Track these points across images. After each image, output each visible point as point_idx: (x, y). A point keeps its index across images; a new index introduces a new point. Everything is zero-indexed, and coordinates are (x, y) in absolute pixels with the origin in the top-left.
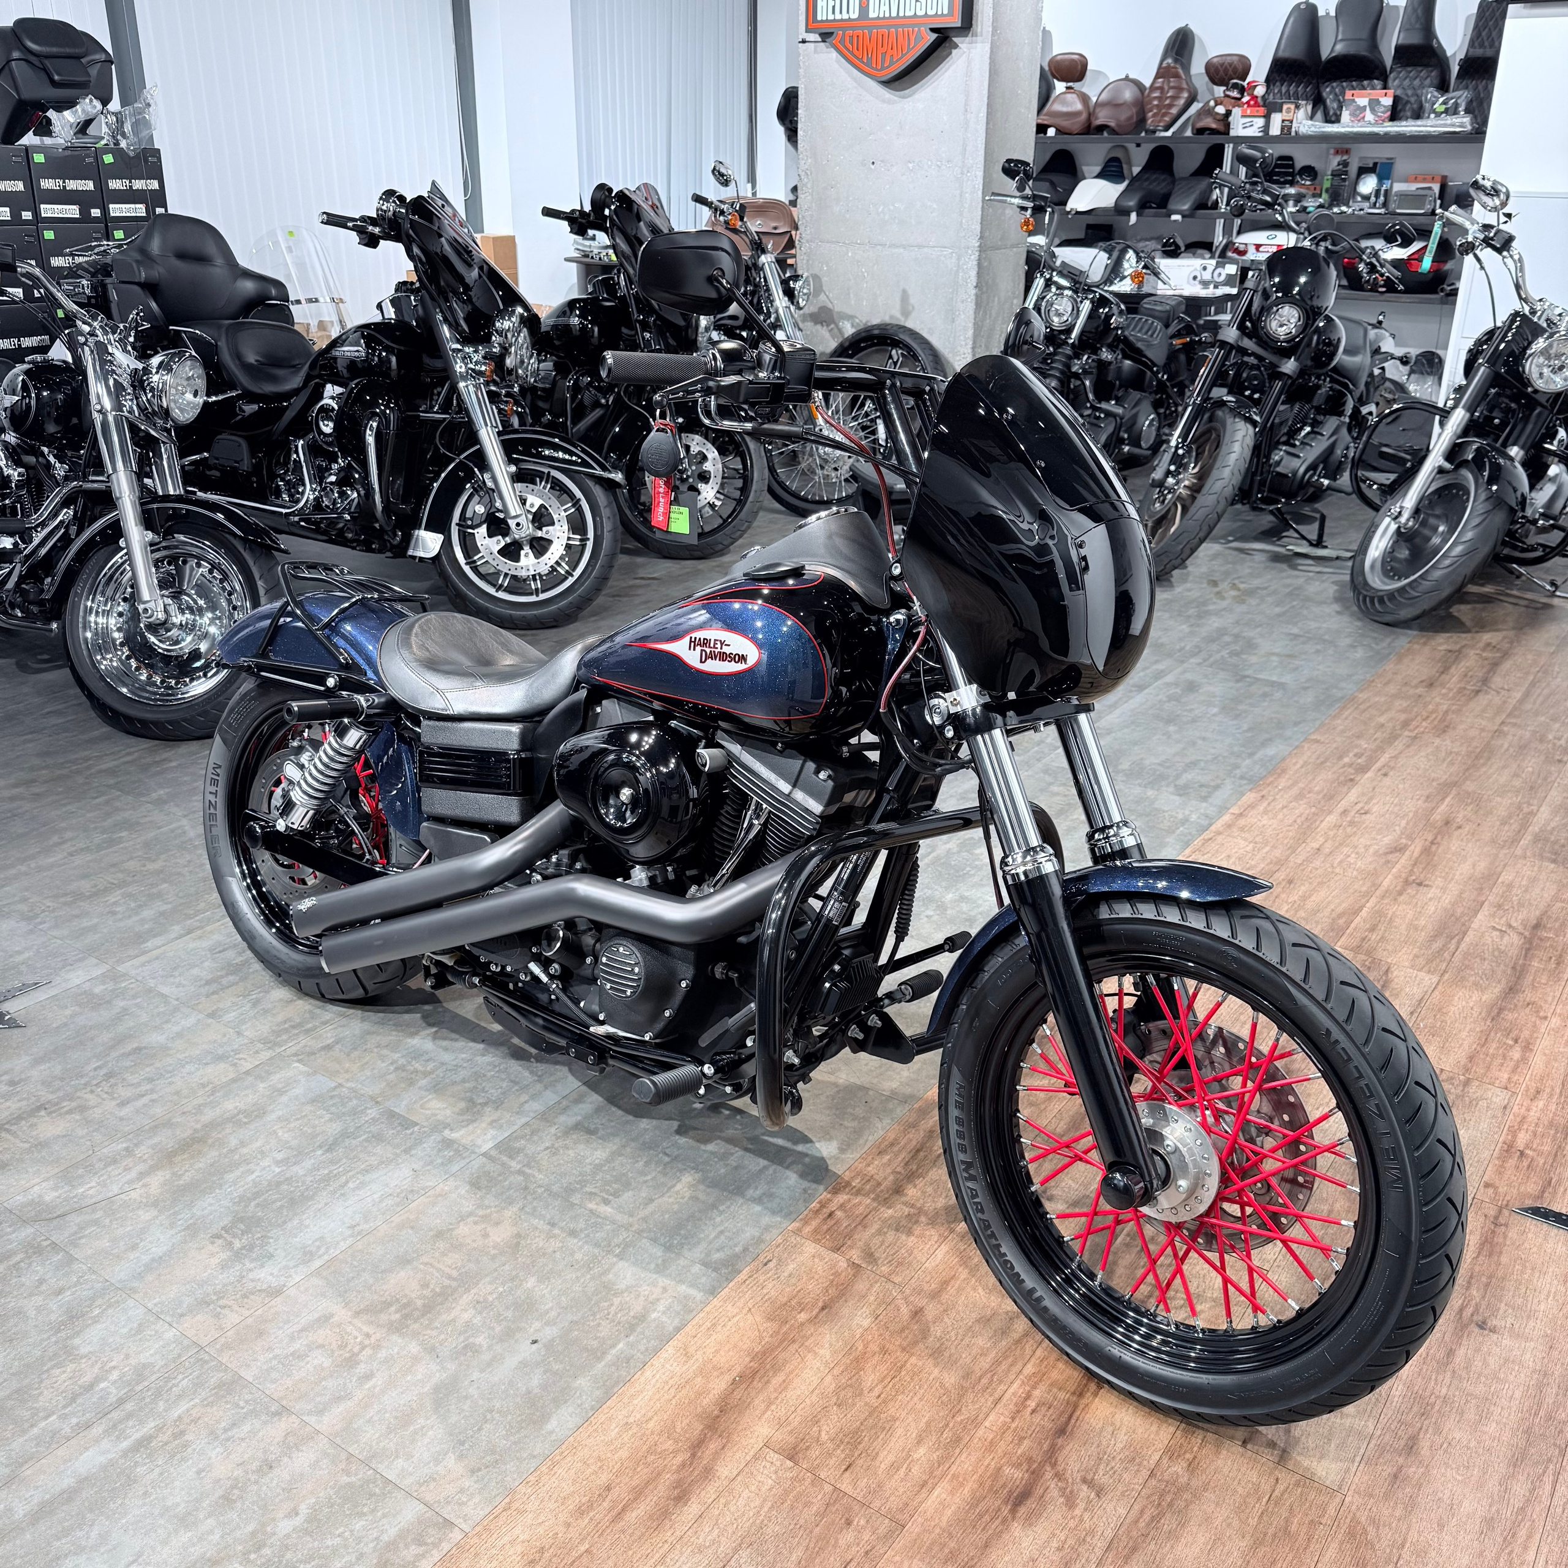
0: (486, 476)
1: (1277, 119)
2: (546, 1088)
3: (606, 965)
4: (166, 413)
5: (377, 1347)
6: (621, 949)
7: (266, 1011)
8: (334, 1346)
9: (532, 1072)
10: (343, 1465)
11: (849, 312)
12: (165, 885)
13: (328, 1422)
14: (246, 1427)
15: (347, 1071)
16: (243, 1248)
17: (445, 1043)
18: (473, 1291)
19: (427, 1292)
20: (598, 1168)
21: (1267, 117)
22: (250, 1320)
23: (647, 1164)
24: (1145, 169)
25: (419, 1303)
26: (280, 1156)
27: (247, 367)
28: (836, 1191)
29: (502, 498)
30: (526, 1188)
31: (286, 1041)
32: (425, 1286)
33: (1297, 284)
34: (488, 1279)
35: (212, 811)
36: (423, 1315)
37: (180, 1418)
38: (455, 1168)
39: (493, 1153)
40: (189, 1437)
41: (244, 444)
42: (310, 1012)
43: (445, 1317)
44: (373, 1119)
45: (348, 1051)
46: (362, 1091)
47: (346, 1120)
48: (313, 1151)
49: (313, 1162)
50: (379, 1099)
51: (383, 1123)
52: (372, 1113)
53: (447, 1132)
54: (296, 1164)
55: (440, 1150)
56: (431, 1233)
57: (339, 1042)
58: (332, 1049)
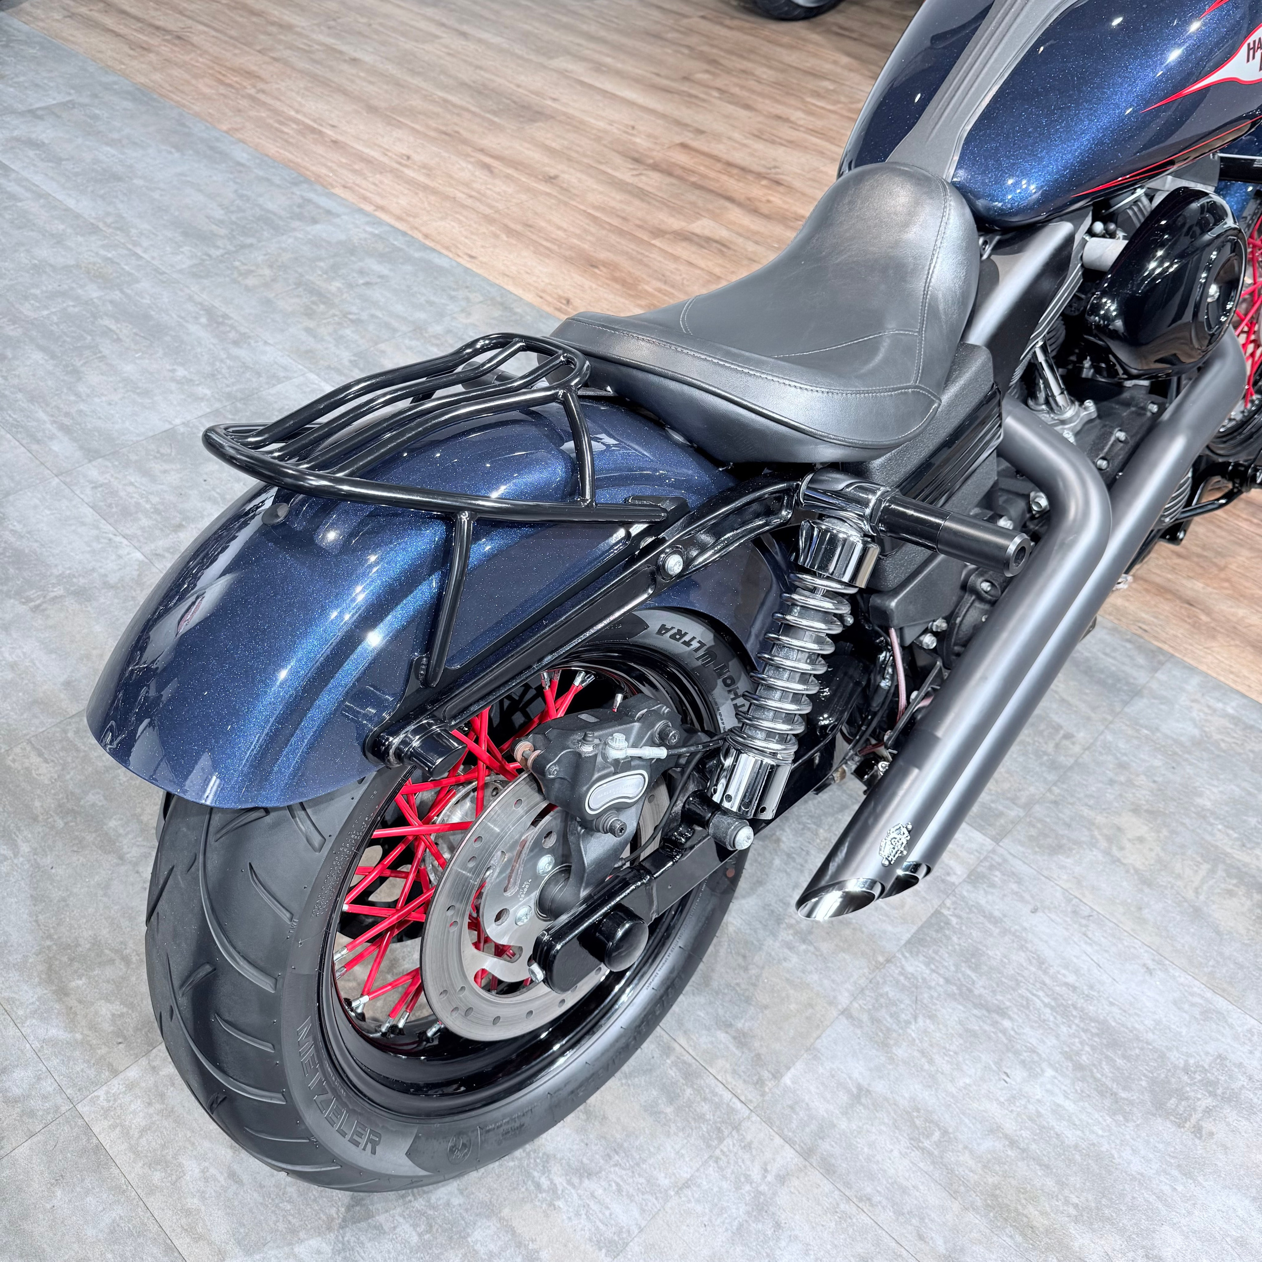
15: (810, 1006)
16: (1213, 1094)
18: (1229, 850)
19: (1241, 891)
32: (1231, 893)
34: (1208, 838)
38: (1025, 870)
39: (993, 832)
44: (927, 965)
45: (752, 1010)
46: (863, 982)
47: (932, 997)
48: (1004, 1032)
49: (1027, 1030)
50: (881, 959)
51: (936, 952)
52: (915, 966)
53: (953, 879)
54: (1033, 1051)
55: (993, 885)
56: (1147, 890)
57: (727, 1026)
58: (744, 1035)
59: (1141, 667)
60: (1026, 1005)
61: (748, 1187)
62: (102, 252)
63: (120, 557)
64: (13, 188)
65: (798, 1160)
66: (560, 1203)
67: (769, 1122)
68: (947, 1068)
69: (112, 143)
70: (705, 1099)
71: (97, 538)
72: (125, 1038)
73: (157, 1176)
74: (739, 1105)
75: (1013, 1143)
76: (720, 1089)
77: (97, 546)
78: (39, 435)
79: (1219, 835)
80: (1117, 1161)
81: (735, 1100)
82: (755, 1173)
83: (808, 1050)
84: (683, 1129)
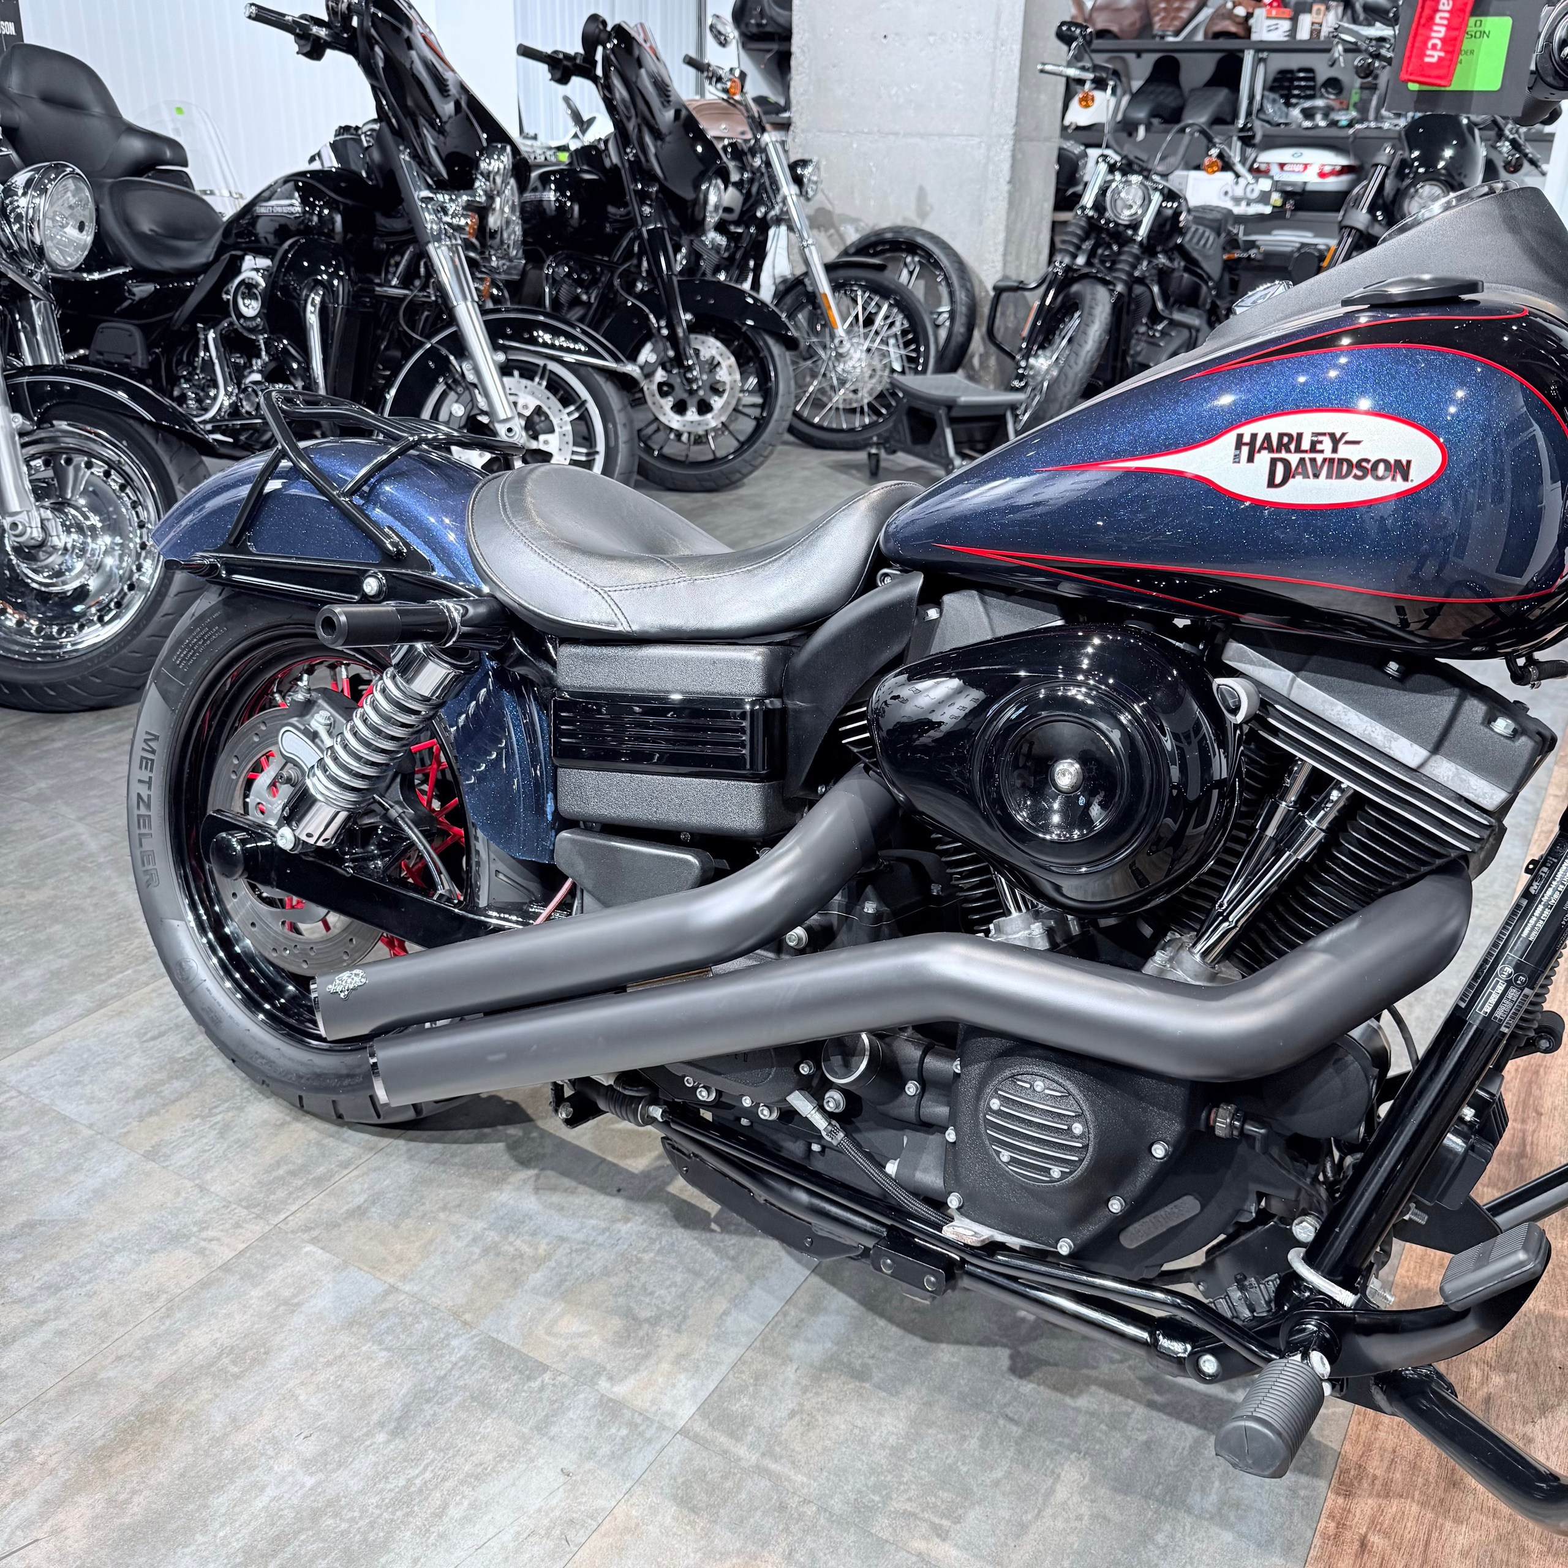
0: (466, 366)
1: (1305, 23)
2: (752, 1282)
3: (998, 1113)
4: (39, 254)
6: (1039, 1085)
7: (244, 1145)
9: (717, 1251)
11: (853, 215)
12: (58, 927)
15: (400, 1260)
17: (556, 1198)
20: (898, 1453)
21: (1294, 20)
23: (985, 1442)
24: (1149, 81)
26: (309, 1449)
27: (140, 238)
28: (1347, 1490)
29: (487, 396)
30: (782, 1507)
31: (284, 1202)
33: (1442, 158)
35: (143, 811)
38: (639, 1463)
39: (700, 1427)
41: (137, 335)
42: (318, 1144)
44: (463, 1359)
45: (391, 1217)
46: (433, 1302)
47: (417, 1363)
50: (467, 1316)
51: (483, 1367)
53: (604, 1383)
54: (341, 1465)
57: (372, 1201)
58: (363, 1213)
65: (220, 1262)
67: (263, 1238)
70: (290, 1193)
81: (288, 1213)
83: (345, 1262)
84: (259, 1182)
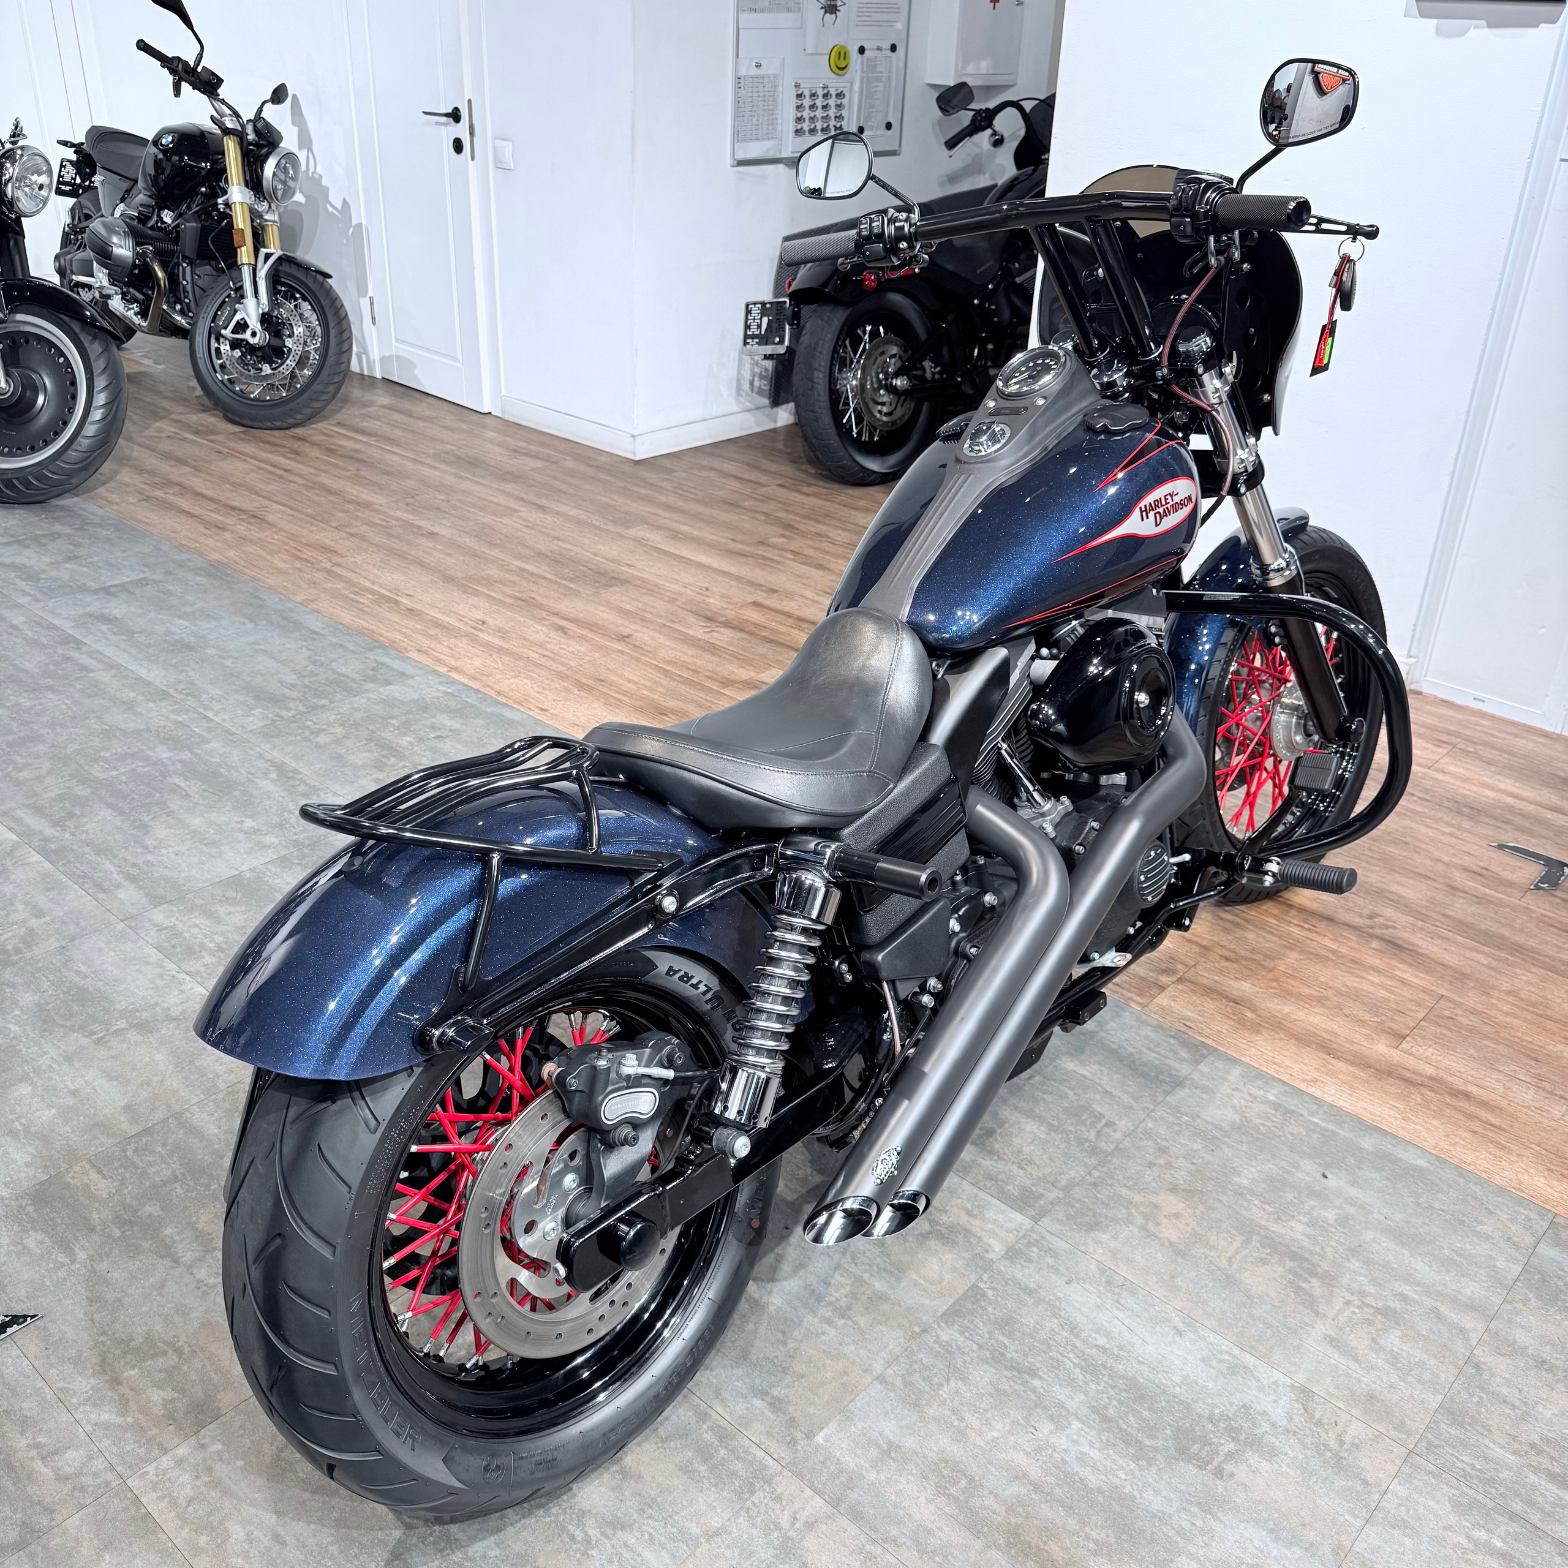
3: (1145, 881)
5: (1362, 1294)
6: (1153, 853)
8: (1371, 1329)
10: (1519, 1306)
13: (1473, 1325)
14: (1505, 1391)
15: (844, 1374)
16: (1235, 1440)
18: (1264, 1223)
19: (1274, 1259)
20: (1054, 1128)
22: (1354, 1412)
25: (1289, 1264)
32: (1264, 1262)
34: (1244, 1212)
36: (1307, 1260)
37: (1514, 1453)
38: (1061, 1245)
39: (1032, 1212)
40: (1536, 1438)
43: (1305, 1241)
44: (962, 1333)
45: (788, 1379)
46: (897, 1350)
47: (965, 1362)
48: (1034, 1390)
49: (1056, 1388)
50: (917, 1329)
51: (971, 1322)
52: (949, 1334)
53: (991, 1256)
54: (1062, 1406)
55: (1030, 1261)
56: (1180, 1260)
57: (763, 1394)
58: (780, 1400)
59: (1184, 1060)
60: (1056, 1366)
61: (776, 1534)
62: (173, 717)
63: (183, 992)
64: (85, 660)
65: (828, 1509)
66: (593, 1552)
67: (800, 1476)
68: (975, 1423)
69: (185, 616)
70: (738, 1458)
71: (161, 976)
72: (175, 1420)
73: (203, 1540)
74: (771, 1462)
75: (1037, 1487)
76: (754, 1449)
77: (160, 983)
78: (106, 885)
79: (1254, 1210)
80: (1138, 1501)
81: (768, 1458)
82: (785, 1521)
83: (841, 1412)
84: (716, 1485)
